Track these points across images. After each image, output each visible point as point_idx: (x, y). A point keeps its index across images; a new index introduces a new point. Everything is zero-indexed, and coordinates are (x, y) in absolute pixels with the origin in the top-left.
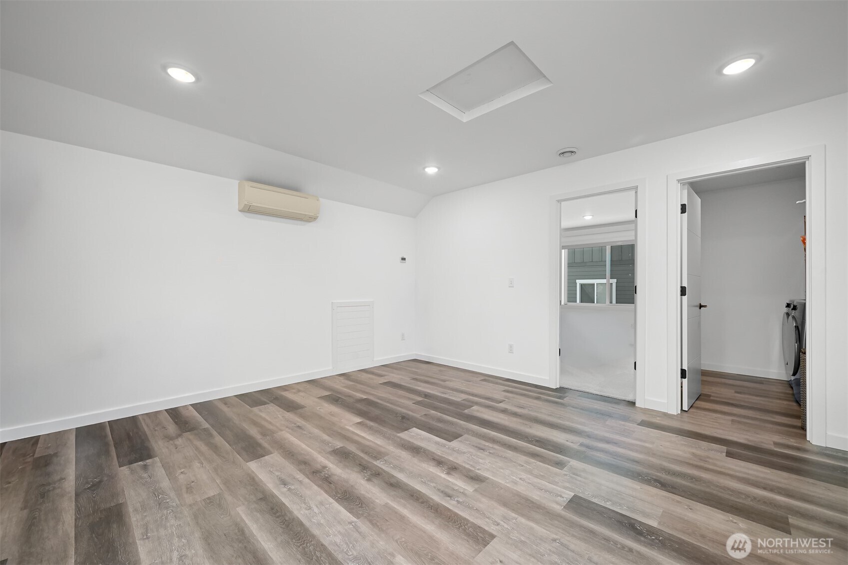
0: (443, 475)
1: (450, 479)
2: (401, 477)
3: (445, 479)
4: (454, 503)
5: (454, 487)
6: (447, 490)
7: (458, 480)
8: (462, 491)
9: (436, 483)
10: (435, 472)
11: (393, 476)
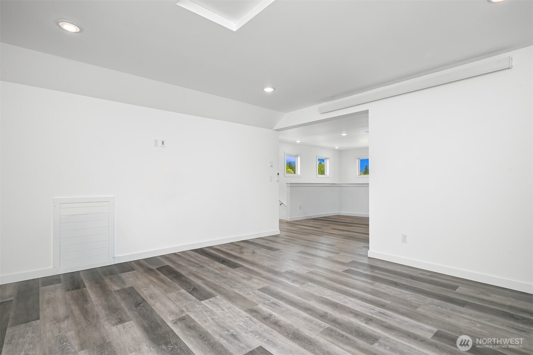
0: (275, 314)
1: (270, 312)
2: (305, 315)
3: (274, 312)
4: (271, 300)
5: (270, 308)
6: (274, 306)
7: (265, 311)
8: (265, 305)
9: (281, 309)
10: (280, 316)
11: (310, 314)
